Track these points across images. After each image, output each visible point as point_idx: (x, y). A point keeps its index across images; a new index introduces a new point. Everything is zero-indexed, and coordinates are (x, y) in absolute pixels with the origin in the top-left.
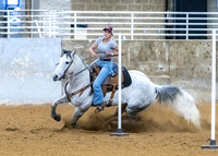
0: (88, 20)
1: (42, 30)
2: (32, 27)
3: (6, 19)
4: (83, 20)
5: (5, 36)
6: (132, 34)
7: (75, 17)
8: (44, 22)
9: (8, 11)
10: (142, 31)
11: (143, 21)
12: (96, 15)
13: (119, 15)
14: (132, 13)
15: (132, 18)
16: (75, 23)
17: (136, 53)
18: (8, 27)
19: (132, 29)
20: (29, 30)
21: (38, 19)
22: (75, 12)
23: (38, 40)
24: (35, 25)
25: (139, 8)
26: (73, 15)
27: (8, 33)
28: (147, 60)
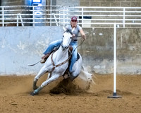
0: (92, 13)
1: (58, 20)
2: (51, 18)
3: (32, 13)
4: (88, 13)
5: (31, 25)
6: (124, 24)
7: (82, 11)
8: (59, 14)
9: (34, 7)
10: (131, 22)
11: (132, 14)
12: (97, 10)
13: (114, 10)
14: (124, 8)
15: (124, 12)
16: (83, 15)
17: (127, 37)
18: (33, 19)
19: (124, 20)
20: (49, 20)
21: (55, 12)
22: (82, 7)
23: (55, 28)
24: (53, 17)
25: (129, 5)
26: (80, 9)
27: (34, 22)
28: (135, 42)
